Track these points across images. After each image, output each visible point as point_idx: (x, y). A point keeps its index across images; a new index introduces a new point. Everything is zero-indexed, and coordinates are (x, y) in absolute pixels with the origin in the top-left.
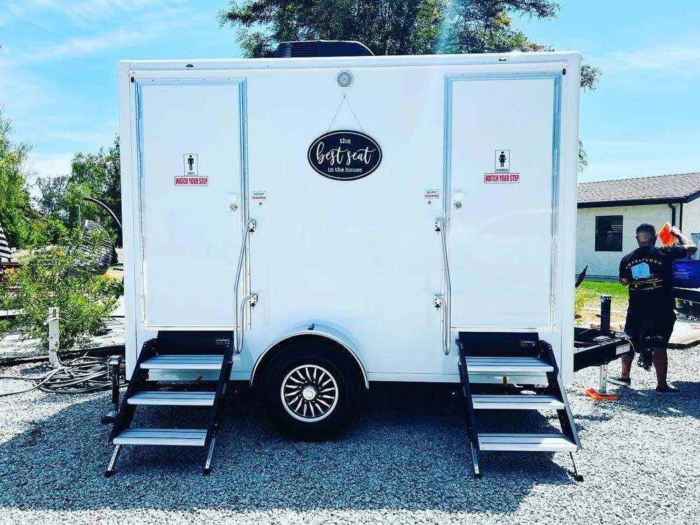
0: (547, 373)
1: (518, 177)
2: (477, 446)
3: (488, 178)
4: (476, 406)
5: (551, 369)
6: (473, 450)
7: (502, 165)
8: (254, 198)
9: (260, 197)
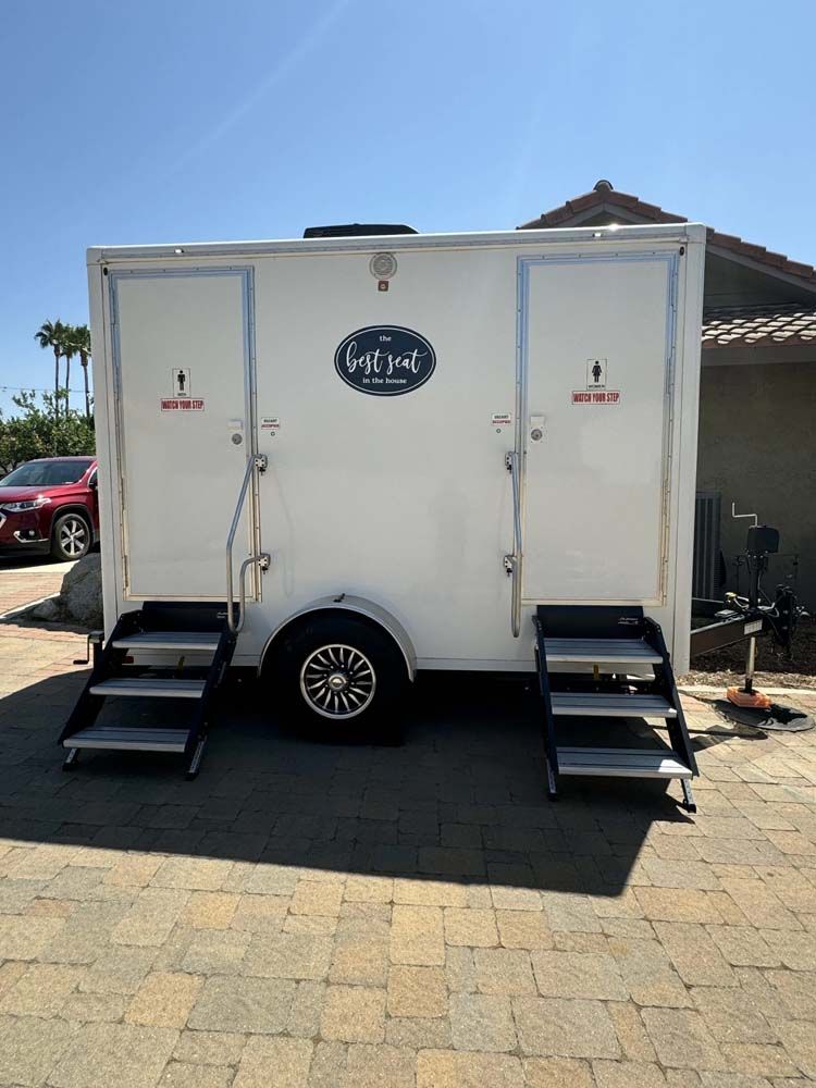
0: (654, 665)
1: (618, 395)
2: (555, 768)
3: (577, 398)
4: (556, 711)
5: (659, 660)
6: (550, 774)
7: (596, 380)
8: (263, 426)
9: (271, 424)
